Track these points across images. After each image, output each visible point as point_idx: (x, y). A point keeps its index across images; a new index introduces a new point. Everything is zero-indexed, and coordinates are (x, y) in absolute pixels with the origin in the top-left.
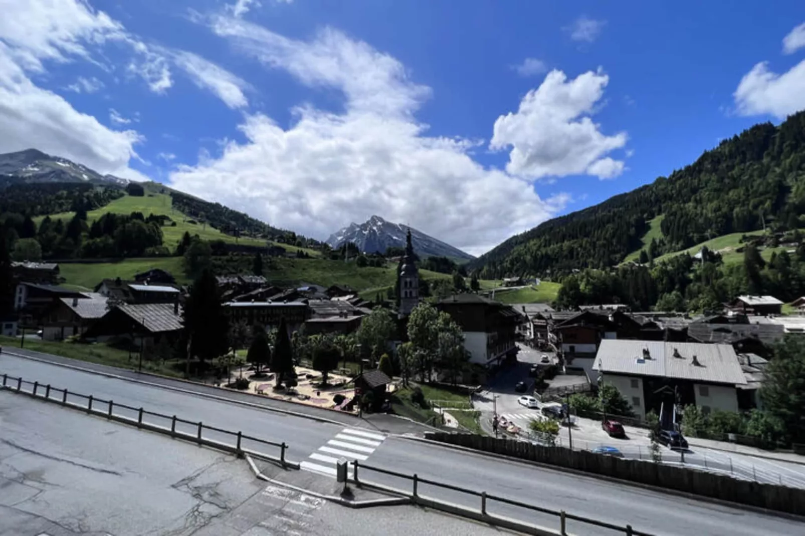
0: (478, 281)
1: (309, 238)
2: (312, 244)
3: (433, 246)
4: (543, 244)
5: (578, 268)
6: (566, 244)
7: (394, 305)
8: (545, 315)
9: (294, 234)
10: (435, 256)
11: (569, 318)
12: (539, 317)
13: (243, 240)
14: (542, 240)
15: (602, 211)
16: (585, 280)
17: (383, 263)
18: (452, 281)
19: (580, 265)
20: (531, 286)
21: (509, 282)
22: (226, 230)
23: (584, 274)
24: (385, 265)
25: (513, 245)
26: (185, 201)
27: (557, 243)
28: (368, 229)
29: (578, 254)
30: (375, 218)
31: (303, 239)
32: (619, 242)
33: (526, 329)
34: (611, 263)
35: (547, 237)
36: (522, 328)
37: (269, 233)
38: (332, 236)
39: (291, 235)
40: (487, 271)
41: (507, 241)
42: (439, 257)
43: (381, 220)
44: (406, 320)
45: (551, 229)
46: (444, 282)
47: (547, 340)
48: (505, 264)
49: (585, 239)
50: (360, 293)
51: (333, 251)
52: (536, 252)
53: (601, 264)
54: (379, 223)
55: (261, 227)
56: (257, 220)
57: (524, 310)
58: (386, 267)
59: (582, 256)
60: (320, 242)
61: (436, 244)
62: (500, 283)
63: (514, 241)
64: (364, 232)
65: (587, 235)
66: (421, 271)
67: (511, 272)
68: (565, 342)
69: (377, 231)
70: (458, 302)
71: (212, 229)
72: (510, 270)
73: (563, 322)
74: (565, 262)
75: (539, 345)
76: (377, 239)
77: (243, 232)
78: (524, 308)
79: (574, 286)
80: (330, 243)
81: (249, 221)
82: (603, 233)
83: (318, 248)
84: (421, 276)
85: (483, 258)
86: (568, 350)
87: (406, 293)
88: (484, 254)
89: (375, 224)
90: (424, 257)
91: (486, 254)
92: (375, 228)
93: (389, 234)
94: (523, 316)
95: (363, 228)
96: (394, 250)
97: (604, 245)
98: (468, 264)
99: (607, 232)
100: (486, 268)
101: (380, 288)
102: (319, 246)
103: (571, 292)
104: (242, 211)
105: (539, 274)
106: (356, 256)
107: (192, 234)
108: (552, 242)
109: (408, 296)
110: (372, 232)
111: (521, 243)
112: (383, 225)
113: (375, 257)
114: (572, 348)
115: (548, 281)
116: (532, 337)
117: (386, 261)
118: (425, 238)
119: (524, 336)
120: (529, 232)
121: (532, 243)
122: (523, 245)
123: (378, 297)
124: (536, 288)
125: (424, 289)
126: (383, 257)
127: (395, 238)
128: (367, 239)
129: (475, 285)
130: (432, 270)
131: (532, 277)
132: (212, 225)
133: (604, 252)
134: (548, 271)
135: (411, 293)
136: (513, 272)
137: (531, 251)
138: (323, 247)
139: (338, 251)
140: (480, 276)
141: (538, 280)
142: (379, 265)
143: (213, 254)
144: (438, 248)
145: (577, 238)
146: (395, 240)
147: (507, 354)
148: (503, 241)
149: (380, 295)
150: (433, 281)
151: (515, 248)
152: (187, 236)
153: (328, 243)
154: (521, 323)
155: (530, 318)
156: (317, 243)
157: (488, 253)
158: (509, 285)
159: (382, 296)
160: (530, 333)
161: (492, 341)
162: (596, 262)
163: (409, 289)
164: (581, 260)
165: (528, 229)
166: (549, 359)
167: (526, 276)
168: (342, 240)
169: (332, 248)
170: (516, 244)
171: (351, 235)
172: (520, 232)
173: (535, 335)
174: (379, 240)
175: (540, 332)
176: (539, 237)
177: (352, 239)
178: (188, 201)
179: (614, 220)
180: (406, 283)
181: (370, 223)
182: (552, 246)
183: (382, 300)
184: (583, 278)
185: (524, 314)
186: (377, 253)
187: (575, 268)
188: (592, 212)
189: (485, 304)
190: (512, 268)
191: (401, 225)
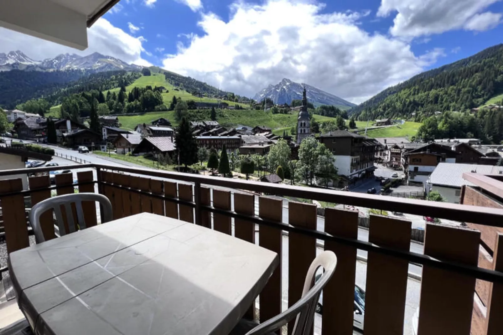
0: (355, 122)
1: (243, 96)
2: (244, 100)
3: (325, 98)
4: (412, 93)
5: (441, 111)
6: (433, 92)
7: (294, 139)
8: (400, 146)
9: (233, 94)
10: (326, 105)
11: (419, 147)
12: (396, 147)
13: (205, 100)
14: (412, 90)
15: (473, 63)
16: (443, 120)
17: (288, 111)
18: (335, 122)
19: (443, 108)
20: (397, 125)
21: (380, 123)
22: (195, 94)
23: (444, 115)
24: (289, 112)
25: (387, 95)
26: (172, 77)
27: (425, 92)
28: (280, 88)
29: (442, 100)
30: (285, 80)
31: (239, 97)
32: (484, 88)
33: (385, 155)
34: (472, 106)
35: (417, 87)
36: (382, 154)
37: (219, 94)
38: (257, 94)
39: (232, 95)
40: (364, 115)
41: (382, 92)
42: (328, 106)
43: (289, 81)
44: (298, 147)
45: (422, 80)
46: (330, 123)
47: (400, 163)
48: (378, 110)
49: (451, 87)
50: (273, 131)
51: (257, 104)
52: (405, 100)
53: (463, 107)
54: (288, 84)
55: (214, 90)
56: (212, 87)
57: (385, 142)
58: (291, 114)
59: (446, 101)
60: (250, 99)
61: (327, 97)
62: (372, 124)
63: (388, 92)
64: (277, 90)
65: (453, 84)
66: (314, 116)
67: (383, 115)
68: (411, 164)
69: (286, 89)
70: (333, 136)
71: (188, 94)
72: (382, 114)
73: (413, 150)
74: (430, 106)
75: (393, 166)
76: (286, 95)
77: (204, 95)
78: (385, 140)
79: (433, 125)
80: (256, 99)
81: (207, 87)
82: (470, 81)
83: (248, 103)
84: (314, 119)
85: (362, 106)
86: (413, 169)
87: (301, 131)
88: (363, 102)
89: (285, 85)
90: (317, 106)
91: (365, 102)
92: (285, 87)
93: (294, 91)
94: (383, 146)
95: (276, 87)
96: (297, 102)
97: (468, 92)
98: (350, 111)
99: (473, 81)
100: (363, 113)
101: (287, 128)
102: (249, 102)
103: (429, 130)
104: (203, 81)
105: (405, 116)
106: (271, 107)
107: (177, 97)
108: (420, 91)
109: (303, 132)
110: (282, 90)
111: (394, 92)
112: (290, 84)
113: (283, 107)
114: (416, 169)
115: (412, 121)
116: (389, 160)
117: (291, 109)
118: (319, 92)
119: (383, 160)
120: (402, 84)
121: (403, 92)
122: (395, 94)
123: (284, 133)
124: (400, 127)
125: (315, 128)
126: (289, 107)
127: (298, 93)
128: (279, 95)
129: (352, 125)
130: (323, 115)
131: (399, 119)
132: (187, 91)
133: (467, 98)
134: (414, 114)
135: (304, 130)
136: (385, 115)
137: (401, 98)
138: (251, 101)
139: (260, 104)
140: (358, 118)
141: (403, 121)
142: (286, 112)
143: (189, 109)
144: (328, 99)
145: (444, 86)
146: (299, 95)
147: (366, 170)
148: (379, 92)
149: (286, 132)
150: (322, 123)
151: (388, 97)
152: (174, 98)
153: (254, 99)
154: (382, 150)
155: (389, 147)
156: (248, 100)
157: (367, 102)
158: (379, 124)
159: (287, 133)
160: (388, 158)
161: (355, 162)
162: (457, 106)
163: (303, 128)
164: (445, 105)
165: (402, 82)
166: (399, 175)
167: (394, 118)
168: (263, 96)
169: (257, 102)
170: (390, 94)
171: (269, 93)
172: (394, 84)
173: (391, 159)
174: (288, 95)
175: (395, 157)
176: (409, 87)
177: (270, 95)
178: (174, 77)
179: (483, 70)
180: (301, 124)
181: (282, 84)
182: (420, 94)
183: (287, 135)
184: (442, 118)
185: (385, 145)
186: (286, 104)
187: (438, 111)
188: (464, 63)
189: (352, 137)
190: (384, 113)
191: (302, 84)
